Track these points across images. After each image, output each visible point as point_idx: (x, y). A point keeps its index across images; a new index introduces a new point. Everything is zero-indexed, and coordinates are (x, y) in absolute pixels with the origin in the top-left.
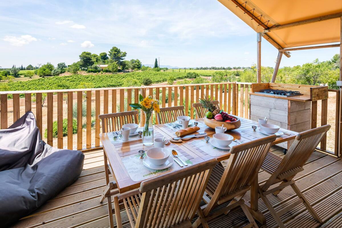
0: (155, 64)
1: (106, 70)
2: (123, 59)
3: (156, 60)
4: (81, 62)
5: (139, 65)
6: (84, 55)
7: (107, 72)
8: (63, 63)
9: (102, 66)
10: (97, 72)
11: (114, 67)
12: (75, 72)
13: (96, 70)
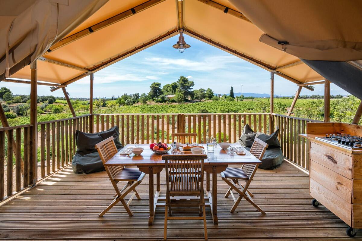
0: (231, 93)
1: (173, 100)
2: (191, 89)
3: (232, 89)
4: (151, 93)
5: (211, 94)
6: (154, 85)
7: (173, 102)
8: (137, 94)
9: (170, 96)
10: (163, 102)
11: (179, 97)
12: (145, 101)
13: (163, 100)
